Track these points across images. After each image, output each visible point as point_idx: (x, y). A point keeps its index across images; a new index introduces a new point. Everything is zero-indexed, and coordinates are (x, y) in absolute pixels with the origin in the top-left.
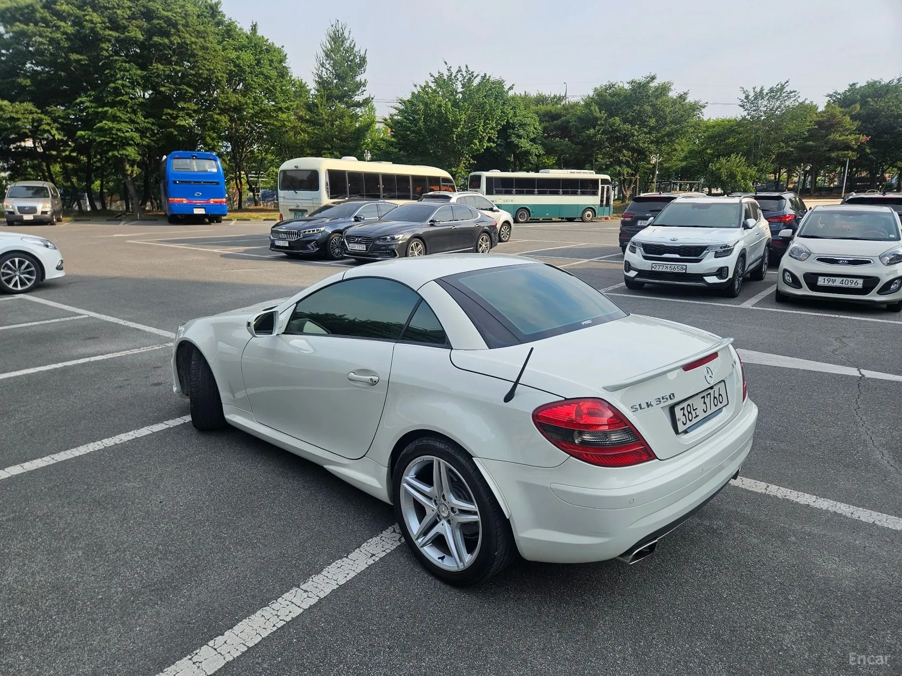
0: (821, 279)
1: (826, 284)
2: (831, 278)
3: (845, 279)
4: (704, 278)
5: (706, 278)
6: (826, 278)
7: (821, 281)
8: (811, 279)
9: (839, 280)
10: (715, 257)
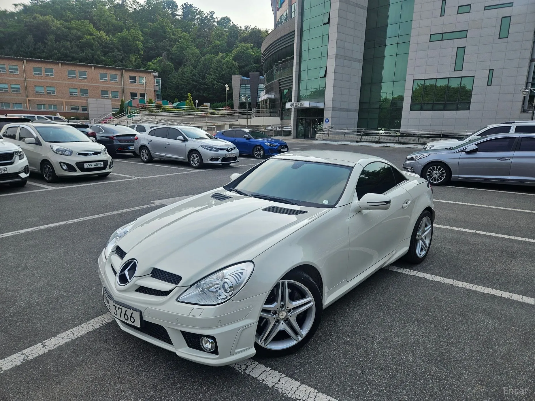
0: (85, 164)
1: (88, 167)
2: (90, 163)
3: (96, 163)
4: (19, 175)
5: (20, 175)
6: (88, 164)
7: (86, 166)
8: (80, 165)
9: (93, 164)
10: (20, 159)
